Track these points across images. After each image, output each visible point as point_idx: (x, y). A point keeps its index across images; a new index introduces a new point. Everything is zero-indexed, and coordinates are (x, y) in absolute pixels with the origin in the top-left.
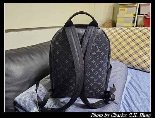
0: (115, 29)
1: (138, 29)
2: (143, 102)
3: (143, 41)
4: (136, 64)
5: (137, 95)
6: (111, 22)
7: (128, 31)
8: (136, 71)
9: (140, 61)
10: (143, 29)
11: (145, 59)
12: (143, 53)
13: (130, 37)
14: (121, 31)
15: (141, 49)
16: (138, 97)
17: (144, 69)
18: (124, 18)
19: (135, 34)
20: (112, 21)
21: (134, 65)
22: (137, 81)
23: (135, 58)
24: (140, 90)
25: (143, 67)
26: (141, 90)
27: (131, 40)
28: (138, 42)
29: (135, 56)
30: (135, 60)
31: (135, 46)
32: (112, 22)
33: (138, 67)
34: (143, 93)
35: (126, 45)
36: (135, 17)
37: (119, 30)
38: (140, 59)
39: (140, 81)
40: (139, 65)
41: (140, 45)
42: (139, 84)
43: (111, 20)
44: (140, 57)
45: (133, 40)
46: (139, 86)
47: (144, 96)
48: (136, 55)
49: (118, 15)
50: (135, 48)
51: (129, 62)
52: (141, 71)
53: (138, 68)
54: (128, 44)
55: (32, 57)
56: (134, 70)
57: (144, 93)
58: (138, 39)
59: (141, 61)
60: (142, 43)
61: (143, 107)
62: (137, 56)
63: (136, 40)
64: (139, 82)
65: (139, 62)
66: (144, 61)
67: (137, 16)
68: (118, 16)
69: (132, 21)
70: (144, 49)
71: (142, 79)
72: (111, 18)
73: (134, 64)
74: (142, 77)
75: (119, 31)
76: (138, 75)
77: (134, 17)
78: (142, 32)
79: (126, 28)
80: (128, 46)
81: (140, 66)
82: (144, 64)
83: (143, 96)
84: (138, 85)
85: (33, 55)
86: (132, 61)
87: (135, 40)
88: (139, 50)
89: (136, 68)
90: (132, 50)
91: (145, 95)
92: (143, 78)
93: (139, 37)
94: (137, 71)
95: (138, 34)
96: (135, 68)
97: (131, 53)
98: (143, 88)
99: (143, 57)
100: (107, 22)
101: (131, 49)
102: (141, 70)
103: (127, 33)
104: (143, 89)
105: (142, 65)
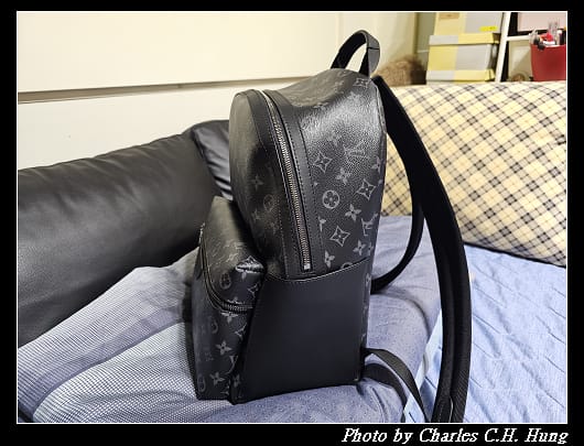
0: (415, 90)
1: (506, 91)
2: (509, 381)
3: (523, 136)
4: (494, 230)
5: (489, 350)
6: (405, 67)
7: (465, 97)
8: (497, 255)
9: (508, 216)
10: (525, 88)
11: (529, 208)
12: (521, 184)
13: (472, 121)
14: (439, 97)
15: (516, 168)
16: (490, 360)
17: (526, 247)
18: (456, 48)
19: (493, 109)
20: (410, 62)
21: (488, 234)
22: (495, 296)
23: (491, 204)
24: (503, 331)
25: (523, 240)
26: (507, 330)
27: (475, 134)
28: (502, 141)
29: (492, 198)
30: (490, 213)
31: (491, 156)
32: (409, 66)
33: (503, 240)
34: (513, 345)
35: (457, 155)
36: (498, 45)
37: (430, 95)
38: (509, 210)
39: (506, 296)
40: (505, 232)
41: (512, 151)
42: (501, 308)
43: (405, 58)
44: (511, 199)
45: (486, 135)
46: (501, 317)
47: (516, 357)
48: (493, 192)
49: (431, 37)
50: (490, 166)
51: (467, 222)
52: (513, 258)
53: (503, 243)
54: (465, 149)
55: (71, 204)
56: (486, 251)
57: (518, 344)
58: (506, 130)
59: (515, 217)
60: (520, 146)
61: (505, 399)
62: (499, 198)
63: (496, 136)
64: (503, 299)
65: (507, 222)
66: (527, 218)
67: (505, 38)
68: (433, 40)
69: (486, 60)
70: (528, 169)
71: (514, 288)
72: (409, 51)
73: (487, 229)
74: (517, 279)
75: (432, 101)
76: (502, 273)
77: (493, 44)
78: (520, 100)
79: (459, 88)
80: (464, 158)
81: (510, 237)
82: (525, 229)
83: (512, 357)
84: (498, 310)
85: (73, 197)
86: (478, 218)
87: (491, 132)
88: (507, 174)
89: (496, 244)
90: (478, 175)
91: (519, 353)
92: (517, 283)
93: (508, 121)
94: (499, 258)
95: (503, 109)
96: (490, 245)
97: (476, 187)
98: (515, 324)
99: (522, 201)
100: (393, 67)
101: (475, 168)
102: (514, 251)
103: (461, 108)
104: (513, 328)
105: (517, 234)
